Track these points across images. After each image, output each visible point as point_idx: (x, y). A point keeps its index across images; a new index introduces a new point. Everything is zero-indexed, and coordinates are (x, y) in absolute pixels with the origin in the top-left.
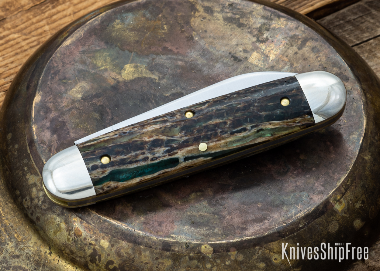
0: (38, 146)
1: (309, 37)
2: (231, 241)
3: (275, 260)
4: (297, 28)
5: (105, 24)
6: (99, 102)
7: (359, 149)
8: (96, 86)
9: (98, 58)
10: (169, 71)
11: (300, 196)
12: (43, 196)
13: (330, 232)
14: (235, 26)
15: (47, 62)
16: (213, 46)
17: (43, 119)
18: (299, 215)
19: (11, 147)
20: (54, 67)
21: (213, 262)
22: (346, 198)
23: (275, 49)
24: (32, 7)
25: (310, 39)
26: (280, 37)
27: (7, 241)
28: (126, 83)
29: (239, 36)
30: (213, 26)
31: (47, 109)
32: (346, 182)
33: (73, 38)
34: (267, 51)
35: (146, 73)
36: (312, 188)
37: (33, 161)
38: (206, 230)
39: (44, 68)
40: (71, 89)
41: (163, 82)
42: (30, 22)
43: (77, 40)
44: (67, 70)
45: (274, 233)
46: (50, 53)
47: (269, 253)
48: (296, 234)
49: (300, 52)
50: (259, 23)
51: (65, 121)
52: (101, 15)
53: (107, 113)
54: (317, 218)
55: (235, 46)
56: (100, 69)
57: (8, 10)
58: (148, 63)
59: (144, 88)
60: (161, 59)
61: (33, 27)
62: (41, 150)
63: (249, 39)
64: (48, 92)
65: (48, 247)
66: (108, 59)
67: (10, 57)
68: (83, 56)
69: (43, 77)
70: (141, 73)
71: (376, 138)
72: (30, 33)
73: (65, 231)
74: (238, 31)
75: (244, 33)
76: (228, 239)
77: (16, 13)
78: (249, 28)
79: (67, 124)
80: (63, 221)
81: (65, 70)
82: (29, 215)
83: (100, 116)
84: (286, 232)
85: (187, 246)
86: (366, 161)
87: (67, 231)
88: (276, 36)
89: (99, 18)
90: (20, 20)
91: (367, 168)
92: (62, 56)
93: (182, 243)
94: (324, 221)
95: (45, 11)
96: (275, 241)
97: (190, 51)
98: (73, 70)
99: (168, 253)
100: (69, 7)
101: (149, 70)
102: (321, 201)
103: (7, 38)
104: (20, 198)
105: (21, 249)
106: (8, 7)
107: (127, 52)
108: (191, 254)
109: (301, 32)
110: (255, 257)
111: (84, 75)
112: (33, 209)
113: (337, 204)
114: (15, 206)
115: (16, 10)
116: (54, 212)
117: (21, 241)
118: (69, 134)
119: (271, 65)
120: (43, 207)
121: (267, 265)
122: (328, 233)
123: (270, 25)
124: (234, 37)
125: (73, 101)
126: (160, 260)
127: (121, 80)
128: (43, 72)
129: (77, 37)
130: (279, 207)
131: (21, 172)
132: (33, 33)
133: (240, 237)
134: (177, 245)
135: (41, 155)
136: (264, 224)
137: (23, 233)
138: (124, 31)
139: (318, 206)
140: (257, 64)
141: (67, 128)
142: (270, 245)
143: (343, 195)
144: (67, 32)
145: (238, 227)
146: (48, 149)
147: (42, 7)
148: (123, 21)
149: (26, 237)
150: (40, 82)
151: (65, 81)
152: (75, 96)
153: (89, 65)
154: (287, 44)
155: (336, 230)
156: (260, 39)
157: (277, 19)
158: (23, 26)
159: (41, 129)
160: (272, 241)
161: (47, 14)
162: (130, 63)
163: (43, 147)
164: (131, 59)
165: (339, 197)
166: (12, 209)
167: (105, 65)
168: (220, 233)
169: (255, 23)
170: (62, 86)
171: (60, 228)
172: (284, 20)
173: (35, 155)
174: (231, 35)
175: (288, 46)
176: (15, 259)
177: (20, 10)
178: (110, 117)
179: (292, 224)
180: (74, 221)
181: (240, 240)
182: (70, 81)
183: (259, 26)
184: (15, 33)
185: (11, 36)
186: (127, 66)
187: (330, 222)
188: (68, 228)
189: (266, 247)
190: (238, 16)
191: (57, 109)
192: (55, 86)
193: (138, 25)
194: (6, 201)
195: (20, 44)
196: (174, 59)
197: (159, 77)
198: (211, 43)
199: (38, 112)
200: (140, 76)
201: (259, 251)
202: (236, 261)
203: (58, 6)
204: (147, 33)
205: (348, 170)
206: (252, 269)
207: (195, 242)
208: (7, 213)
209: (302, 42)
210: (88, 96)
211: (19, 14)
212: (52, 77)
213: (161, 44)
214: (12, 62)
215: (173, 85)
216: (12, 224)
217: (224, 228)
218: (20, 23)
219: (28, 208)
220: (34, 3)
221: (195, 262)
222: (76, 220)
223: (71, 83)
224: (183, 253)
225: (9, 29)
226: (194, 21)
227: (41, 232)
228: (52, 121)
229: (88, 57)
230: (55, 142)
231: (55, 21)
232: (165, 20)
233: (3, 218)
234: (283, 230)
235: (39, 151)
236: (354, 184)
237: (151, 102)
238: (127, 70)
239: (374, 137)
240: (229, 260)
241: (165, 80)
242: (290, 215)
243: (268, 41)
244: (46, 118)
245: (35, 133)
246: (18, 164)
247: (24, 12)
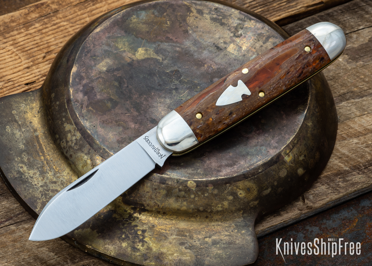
0: (73, 104)
1: (271, 35)
2: (209, 179)
3: (240, 194)
4: (263, 28)
5: (125, 18)
6: (118, 74)
7: (304, 117)
8: (117, 62)
9: (119, 42)
10: (170, 54)
11: (260, 149)
12: (75, 140)
13: (280, 177)
14: (218, 24)
15: (82, 43)
16: (202, 38)
17: (78, 84)
18: (259, 163)
19: (54, 103)
20: (87, 47)
21: (196, 194)
22: (293, 152)
23: (246, 42)
24: (78, 4)
25: (272, 36)
26: (250, 34)
27: (48, 171)
28: (138, 61)
29: (221, 32)
30: (203, 23)
31: (81, 77)
32: (293, 141)
33: (102, 27)
34: (241, 44)
35: (153, 55)
36: (269, 144)
37: (69, 114)
38: (192, 170)
39: (80, 47)
40: (99, 64)
41: (165, 62)
42: (76, 14)
43: (104, 28)
44: (96, 50)
45: (240, 175)
46: (85, 37)
47: (236, 190)
48: (256, 176)
49: (265, 46)
50: (236, 23)
51: (94, 86)
52: (122, 11)
53: (124, 82)
54: (272, 166)
55: (218, 39)
56: (120, 50)
57: (61, 4)
58: (155, 48)
59: (151, 66)
60: (164, 45)
61: (78, 18)
62: (75, 106)
63: (228, 35)
64: (82, 65)
65: (77, 177)
66: (127, 44)
67: (60, 39)
68: (108, 41)
69: (79, 54)
70: (150, 55)
71: (317, 110)
72: (75, 22)
73: (90, 166)
74: (220, 28)
75: (225, 30)
76: (207, 178)
77: (66, 7)
78: (229, 26)
79: (95, 89)
80: (89, 159)
81: (95, 49)
82: (65, 153)
83: (119, 85)
84: (249, 175)
85: (178, 181)
86: (309, 126)
87: (91, 166)
88: (248, 33)
89: (121, 13)
90: (69, 12)
91: (309, 132)
92: (93, 40)
93: (174, 179)
94: (277, 168)
95: (87, 7)
96: (241, 181)
97: (185, 41)
98: (100, 50)
99: (164, 186)
100: (105, 5)
101: (156, 53)
102: (275, 154)
103: (59, 25)
104: (59, 140)
105: (58, 177)
106: (60, 2)
107: (140, 39)
108: (180, 187)
109: (266, 31)
110: (226, 192)
111: (109, 54)
112: (67, 148)
113: (287, 156)
114: (54, 146)
115: (67, 5)
116: (83, 152)
117: (58, 172)
118: (96, 96)
119: (243, 54)
120: (75, 148)
121: (234, 198)
122: (279, 177)
123: (243, 25)
124: (217, 32)
125: (100, 73)
126: (157, 190)
127: (135, 59)
128: (79, 50)
129: (104, 26)
130: (245, 156)
131: (60, 122)
132: (78, 23)
133: (216, 177)
134: (170, 180)
135: (75, 110)
136: (234, 168)
137: (60, 165)
138: (139, 23)
139: (273, 157)
140: (233, 53)
141: (95, 92)
142: (237, 183)
143: (291, 150)
144: (98, 23)
145: (215, 169)
146: (80, 106)
147: (85, 4)
148: (138, 16)
149: (61, 169)
150: (77, 57)
151: (95, 58)
152: (102, 69)
153: (113, 47)
154: (255, 39)
155: (285, 175)
156: (236, 35)
157: (249, 21)
158: (70, 17)
159: (76, 91)
160: (239, 181)
161: (88, 9)
162: (142, 47)
163: (77, 105)
164: (143, 44)
165: (288, 152)
166: (52, 148)
167: (124, 47)
168: (202, 173)
169: (233, 23)
170: (92, 61)
171: (87, 163)
172: (254, 22)
173: (71, 110)
174: (215, 31)
175: (256, 41)
176: (53, 184)
177: (69, 5)
178: (126, 86)
179: (254, 169)
180: (97, 159)
181: (216, 179)
182: (98, 58)
183: (235, 25)
184: (64, 21)
185: (62, 24)
186: (140, 50)
187: (281, 169)
188: (92, 163)
189: (234, 185)
190: (221, 17)
191: (88, 77)
192: (88, 61)
193: (148, 20)
194: (48, 142)
195: (68, 29)
196: (174, 46)
197: (162, 58)
198: (201, 35)
199: (74, 79)
200: (149, 57)
201: (229, 188)
202: (212, 193)
203: (96, 4)
204: (155, 26)
205: (295, 132)
206: (223, 200)
207: (183, 178)
208: (49, 151)
209: (266, 38)
210: (111, 69)
211: (69, 8)
212: (85, 54)
213: (165, 34)
214: (61, 42)
215: (172, 65)
216: (52, 159)
217: (205, 170)
218: (69, 14)
219: (64, 148)
220: (80, 1)
221: (183, 193)
222: (98, 158)
223: (99, 59)
224: (174, 186)
225: (60, 18)
226: (189, 19)
227: (73, 166)
228: (84, 86)
229: (112, 41)
230: (86, 101)
231: (94, 15)
232: (168, 17)
233: (46, 154)
234: (247, 173)
235: (74, 107)
236: (299, 143)
237: (156, 76)
238: (139, 52)
239: (315, 110)
240: (207, 193)
241: (167, 61)
242: (253, 163)
243: (242, 37)
244: (80, 84)
245: (71, 94)
246: (58, 116)
247: (72, 7)
